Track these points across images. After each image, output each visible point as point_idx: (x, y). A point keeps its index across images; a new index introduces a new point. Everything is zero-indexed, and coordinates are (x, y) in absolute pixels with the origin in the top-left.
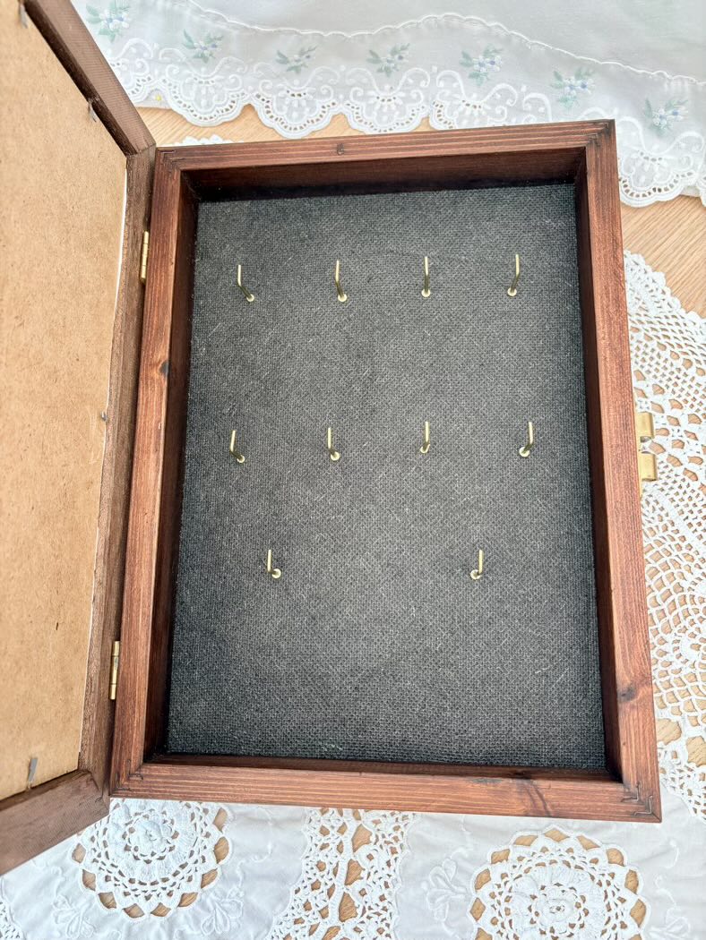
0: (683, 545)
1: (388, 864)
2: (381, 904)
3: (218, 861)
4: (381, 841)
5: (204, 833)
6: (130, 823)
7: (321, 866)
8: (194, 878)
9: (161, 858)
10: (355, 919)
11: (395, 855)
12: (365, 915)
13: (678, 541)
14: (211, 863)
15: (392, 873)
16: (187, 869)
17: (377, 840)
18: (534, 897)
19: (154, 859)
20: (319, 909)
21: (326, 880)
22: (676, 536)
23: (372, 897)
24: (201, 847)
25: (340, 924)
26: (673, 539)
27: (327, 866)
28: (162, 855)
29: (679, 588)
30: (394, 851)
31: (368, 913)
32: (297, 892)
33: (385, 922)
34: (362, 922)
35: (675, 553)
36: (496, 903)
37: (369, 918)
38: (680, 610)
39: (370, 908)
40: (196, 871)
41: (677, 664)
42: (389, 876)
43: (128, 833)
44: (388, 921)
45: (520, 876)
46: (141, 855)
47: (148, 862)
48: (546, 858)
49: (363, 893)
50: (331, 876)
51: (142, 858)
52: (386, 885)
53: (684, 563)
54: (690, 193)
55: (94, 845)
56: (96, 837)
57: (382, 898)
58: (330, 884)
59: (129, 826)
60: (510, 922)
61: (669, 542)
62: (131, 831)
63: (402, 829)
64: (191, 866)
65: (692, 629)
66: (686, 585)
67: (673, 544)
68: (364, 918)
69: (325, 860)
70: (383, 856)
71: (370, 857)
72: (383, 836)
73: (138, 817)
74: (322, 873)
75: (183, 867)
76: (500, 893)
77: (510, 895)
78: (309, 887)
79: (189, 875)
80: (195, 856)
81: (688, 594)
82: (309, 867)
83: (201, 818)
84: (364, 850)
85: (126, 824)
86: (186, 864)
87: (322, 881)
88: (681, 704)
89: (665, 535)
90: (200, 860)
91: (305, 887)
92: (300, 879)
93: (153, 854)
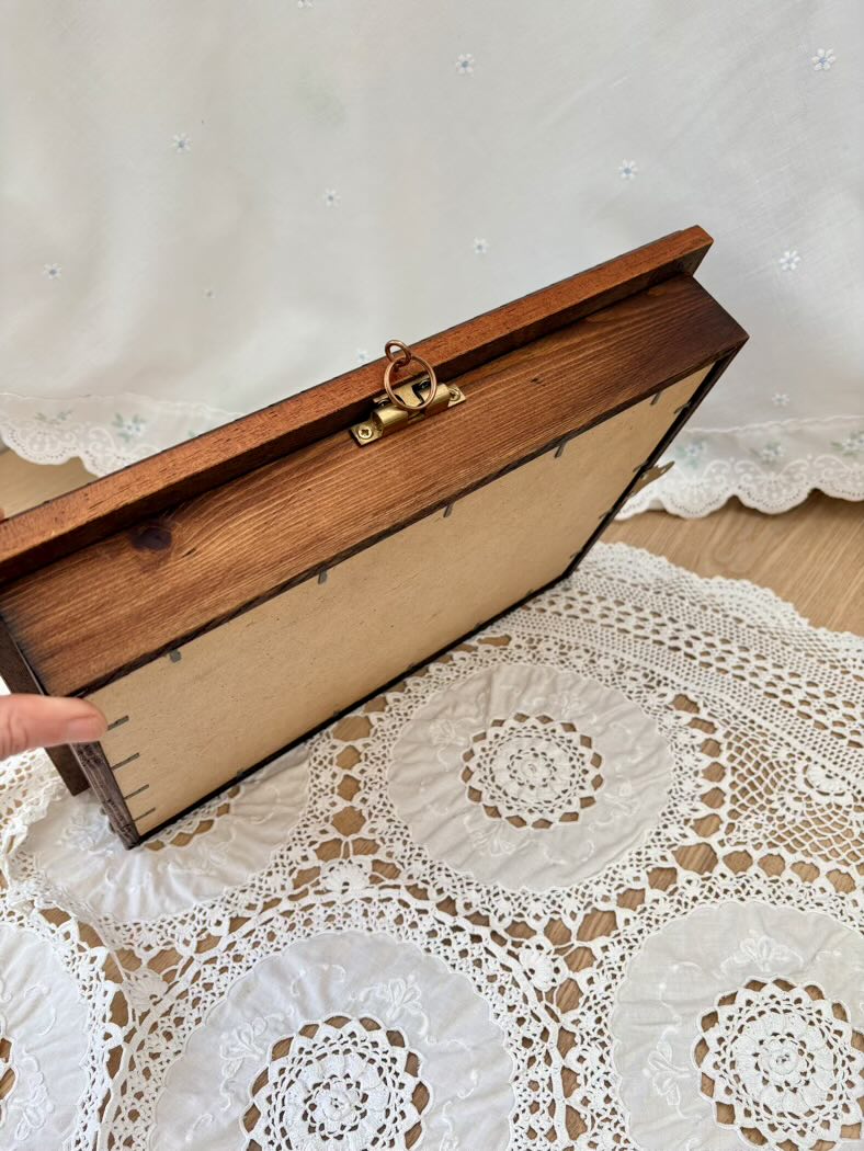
0: (754, 726)
1: (602, 1059)
2: (609, 1107)
3: (420, 1113)
4: (587, 1039)
5: (397, 1085)
6: (310, 1098)
7: (534, 1085)
8: (396, 1141)
9: (354, 1128)
10: (586, 1134)
11: (606, 1049)
12: (596, 1125)
13: (749, 724)
14: (413, 1116)
15: (609, 1069)
16: (386, 1131)
17: (583, 1039)
18: (756, 1055)
19: (344, 1132)
20: (545, 1132)
21: (543, 1097)
22: (746, 721)
23: (597, 1103)
24: (397, 1101)
25: (572, 1143)
26: (745, 724)
27: (541, 1084)
28: (353, 1125)
29: (765, 758)
30: (603, 1045)
31: (598, 1121)
32: (516, 1119)
33: (619, 1126)
34: (595, 1134)
35: (750, 733)
36: (723, 1073)
37: (599, 1127)
38: (772, 774)
39: (598, 1115)
40: (397, 1131)
41: (790, 816)
42: (607, 1073)
43: (309, 1111)
44: (622, 1124)
45: (736, 1038)
46: (330, 1133)
47: (340, 1137)
48: (754, 1012)
49: (585, 1102)
50: (547, 1091)
51: (331, 1136)
52: (607, 1084)
53: (761, 739)
54: (656, 506)
55: (271, 1137)
56: (271, 1127)
57: (608, 1099)
58: (549, 1100)
59: (309, 1103)
60: (744, 1086)
61: (743, 726)
62: (313, 1107)
63: (604, 1020)
64: (390, 1126)
65: (788, 787)
66: (768, 754)
67: (746, 727)
68: (596, 1130)
69: (536, 1078)
70: (594, 1053)
71: (581, 1059)
72: (588, 1034)
73: (317, 1089)
74: (537, 1093)
75: (380, 1131)
76: (724, 1061)
77: (733, 1059)
78: (528, 1110)
79: (390, 1138)
80: (393, 1114)
81: (773, 761)
82: (522, 1089)
83: (390, 1068)
84: (573, 1054)
85: (306, 1101)
86: (384, 1126)
87: (539, 1100)
88: (807, 847)
89: (737, 722)
90: (399, 1117)
91: (524, 1111)
92: (516, 1105)
93: (343, 1127)
